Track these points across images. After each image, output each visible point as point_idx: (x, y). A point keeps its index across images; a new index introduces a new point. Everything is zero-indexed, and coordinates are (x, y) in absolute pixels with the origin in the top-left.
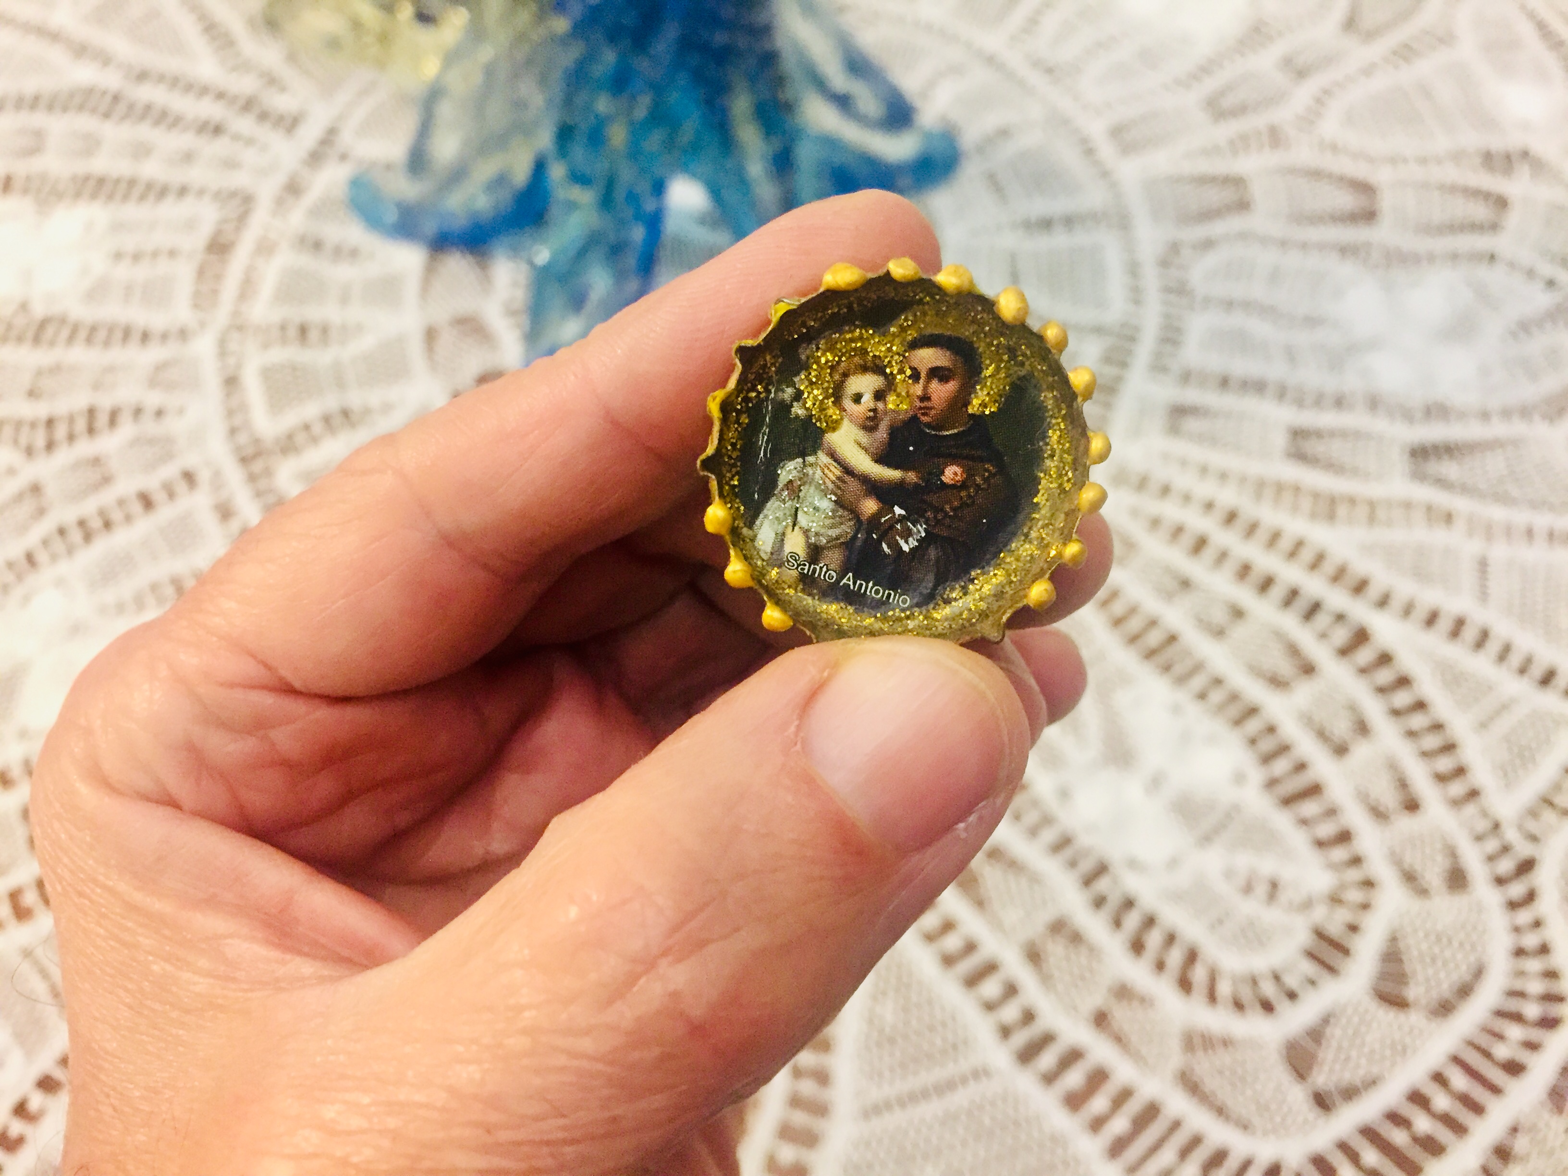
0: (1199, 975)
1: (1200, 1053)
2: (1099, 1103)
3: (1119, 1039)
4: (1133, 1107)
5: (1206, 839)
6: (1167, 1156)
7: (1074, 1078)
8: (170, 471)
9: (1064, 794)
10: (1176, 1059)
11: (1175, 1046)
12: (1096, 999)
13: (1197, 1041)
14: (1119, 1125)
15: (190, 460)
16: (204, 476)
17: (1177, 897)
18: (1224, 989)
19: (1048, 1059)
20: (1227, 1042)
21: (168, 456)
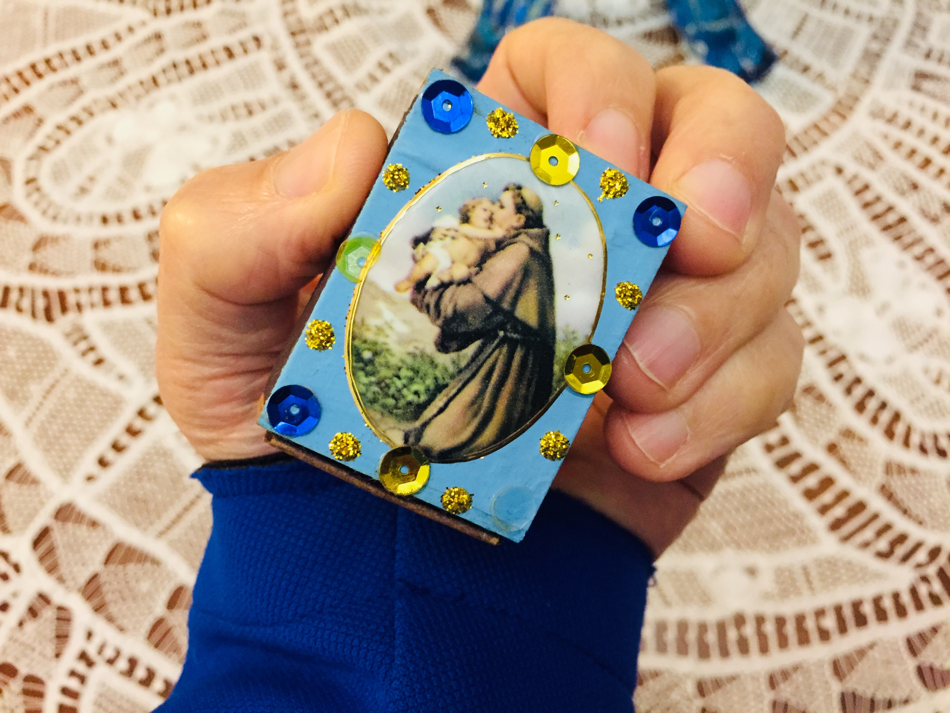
0: (900, 429)
1: (895, 476)
2: (827, 497)
3: (843, 462)
4: (849, 502)
5: (914, 348)
6: (868, 534)
7: (812, 481)
8: (245, 34)
9: (821, 309)
10: (880, 477)
11: (880, 470)
12: (831, 436)
13: (894, 468)
14: (839, 511)
15: (258, 29)
16: (266, 41)
17: (891, 381)
18: (915, 439)
19: (795, 468)
20: (913, 471)
21: (243, 25)
